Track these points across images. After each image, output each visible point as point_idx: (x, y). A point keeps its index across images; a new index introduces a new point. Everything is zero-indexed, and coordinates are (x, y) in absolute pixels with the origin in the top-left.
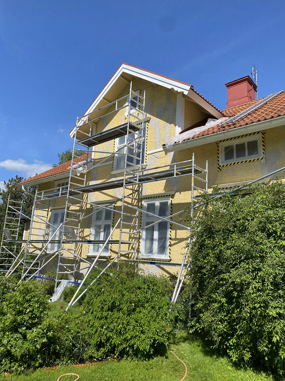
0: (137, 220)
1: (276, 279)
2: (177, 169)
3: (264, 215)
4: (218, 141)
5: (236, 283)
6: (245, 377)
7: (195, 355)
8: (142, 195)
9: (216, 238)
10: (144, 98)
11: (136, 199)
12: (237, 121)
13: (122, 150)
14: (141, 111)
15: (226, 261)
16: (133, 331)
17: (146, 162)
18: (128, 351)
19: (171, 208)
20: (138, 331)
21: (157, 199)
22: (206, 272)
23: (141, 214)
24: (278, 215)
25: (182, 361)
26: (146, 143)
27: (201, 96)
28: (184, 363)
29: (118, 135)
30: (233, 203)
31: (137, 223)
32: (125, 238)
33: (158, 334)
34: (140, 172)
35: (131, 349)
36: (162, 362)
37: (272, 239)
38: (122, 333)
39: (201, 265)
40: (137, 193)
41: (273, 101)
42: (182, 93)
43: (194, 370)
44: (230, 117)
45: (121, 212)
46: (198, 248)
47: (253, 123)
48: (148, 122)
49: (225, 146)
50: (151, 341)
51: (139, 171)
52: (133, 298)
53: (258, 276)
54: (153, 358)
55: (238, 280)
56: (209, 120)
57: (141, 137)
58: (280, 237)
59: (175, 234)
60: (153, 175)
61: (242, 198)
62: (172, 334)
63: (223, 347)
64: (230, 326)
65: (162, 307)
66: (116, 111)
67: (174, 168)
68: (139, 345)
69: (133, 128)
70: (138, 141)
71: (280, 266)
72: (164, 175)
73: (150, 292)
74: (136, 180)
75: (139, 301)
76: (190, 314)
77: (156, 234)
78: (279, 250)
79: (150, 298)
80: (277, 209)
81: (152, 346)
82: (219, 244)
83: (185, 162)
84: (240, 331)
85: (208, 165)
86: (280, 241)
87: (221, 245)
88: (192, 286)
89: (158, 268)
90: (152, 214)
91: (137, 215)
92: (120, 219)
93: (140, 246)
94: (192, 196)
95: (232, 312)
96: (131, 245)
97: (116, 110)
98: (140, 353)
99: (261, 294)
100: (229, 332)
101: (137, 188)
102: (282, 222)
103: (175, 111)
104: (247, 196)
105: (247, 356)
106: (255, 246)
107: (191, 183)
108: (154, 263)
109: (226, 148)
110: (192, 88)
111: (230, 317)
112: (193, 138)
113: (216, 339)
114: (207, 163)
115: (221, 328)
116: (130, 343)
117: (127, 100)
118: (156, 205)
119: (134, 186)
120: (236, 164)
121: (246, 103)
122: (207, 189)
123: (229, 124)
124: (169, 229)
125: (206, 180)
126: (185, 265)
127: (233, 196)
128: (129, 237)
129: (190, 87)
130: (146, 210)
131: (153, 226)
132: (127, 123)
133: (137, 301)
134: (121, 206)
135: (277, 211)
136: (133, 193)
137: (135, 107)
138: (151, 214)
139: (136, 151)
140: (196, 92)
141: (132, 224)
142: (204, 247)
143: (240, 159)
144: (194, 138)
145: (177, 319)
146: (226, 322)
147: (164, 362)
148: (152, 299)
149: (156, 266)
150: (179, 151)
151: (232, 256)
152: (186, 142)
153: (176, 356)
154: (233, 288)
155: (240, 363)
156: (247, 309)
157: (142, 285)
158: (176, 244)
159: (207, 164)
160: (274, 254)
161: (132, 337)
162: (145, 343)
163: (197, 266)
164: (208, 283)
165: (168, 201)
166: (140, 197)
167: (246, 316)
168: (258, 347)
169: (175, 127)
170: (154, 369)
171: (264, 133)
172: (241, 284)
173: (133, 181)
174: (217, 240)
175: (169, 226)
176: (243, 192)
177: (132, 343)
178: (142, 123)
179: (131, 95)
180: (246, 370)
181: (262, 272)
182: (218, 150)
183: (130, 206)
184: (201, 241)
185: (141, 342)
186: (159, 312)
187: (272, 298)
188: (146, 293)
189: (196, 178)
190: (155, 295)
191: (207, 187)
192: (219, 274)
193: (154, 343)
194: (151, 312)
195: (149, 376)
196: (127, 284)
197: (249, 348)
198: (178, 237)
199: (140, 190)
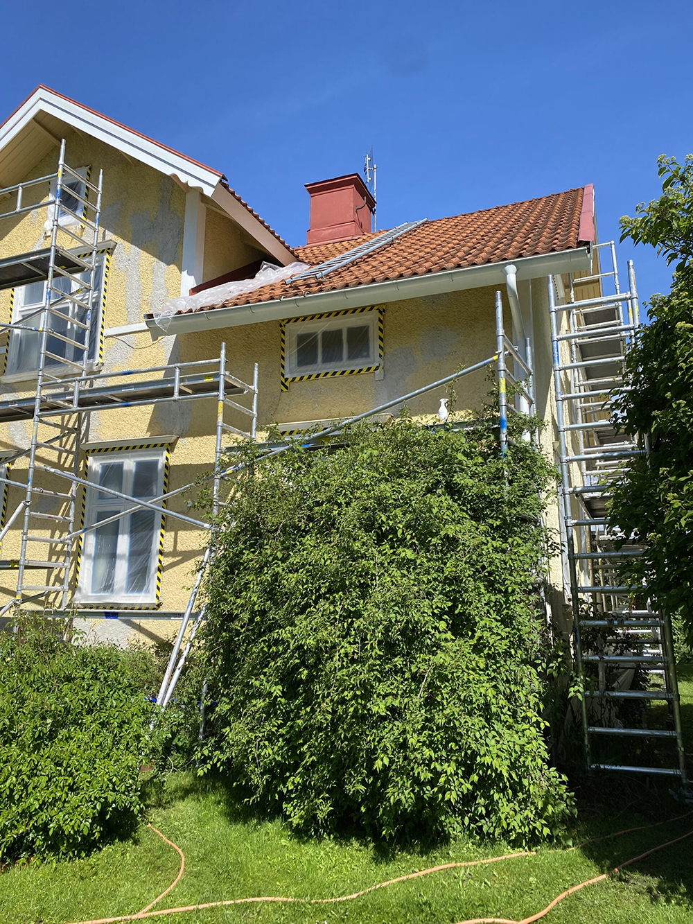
0: (73, 506)
1: (390, 634)
2: (181, 380)
3: (372, 492)
4: (283, 320)
5: (305, 648)
6: (317, 857)
7: (208, 824)
8: (87, 441)
9: (267, 547)
10: (100, 189)
11: (72, 453)
12: (326, 275)
13: (34, 318)
14: (91, 223)
15: (287, 598)
16: (48, 789)
17: (100, 356)
18: (33, 842)
19: (166, 476)
20: (60, 787)
21: (130, 454)
22: (239, 628)
23: (85, 490)
24: (400, 492)
25: (173, 844)
26: (102, 308)
27: (245, 205)
28: (178, 849)
29: (21, 278)
30: (309, 464)
31: (72, 512)
32: (38, 552)
33: (114, 788)
34: (82, 380)
35: (41, 835)
36: (122, 854)
37: (386, 546)
38: (16, 797)
39: (228, 611)
40: (73, 436)
41: (406, 239)
42: (199, 191)
43: (202, 860)
44: (313, 264)
45: (26, 486)
46: (226, 572)
47: (360, 284)
48: (109, 253)
49: (299, 333)
50: (95, 808)
51: (78, 378)
52: (51, 705)
53: (354, 630)
54: (100, 849)
55: (311, 641)
56: (265, 266)
57: (88, 290)
58: (402, 541)
59: (172, 540)
60: (119, 392)
61: (329, 454)
62: (155, 784)
63: (273, 797)
64: (289, 749)
65: (129, 720)
66: (16, 213)
67: (174, 375)
68: (61, 822)
69: (67, 264)
70: (80, 298)
71: (400, 603)
72: (149, 392)
73: (97, 687)
74: (71, 402)
75: (68, 710)
76: (201, 730)
77: (124, 543)
78: (398, 569)
79: (96, 703)
80: (400, 481)
81: (99, 819)
82: (273, 560)
83: (202, 364)
84: (310, 757)
85: (258, 375)
86: (401, 550)
87: (276, 563)
88: (206, 664)
89: (127, 626)
90: (113, 491)
91: (71, 495)
92: (22, 504)
93: (78, 572)
94: (218, 447)
95: (295, 716)
96: (55, 572)
97: (18, 209)
98: (65, 842)
99: (357, 668)
100: (287, 762)
101: (74, 424)
102: (408, 507)
103: (181, 233)
104: (339, 452)
105: (324, 809)
106: (350, 562)
107: (217, 417)
108: (115, 615)
109: (301, 339)
110: (223, 181)
111: (291, 727)
112: (224, 306)
113: (258, 781)
114: (256, 369)
115: (270, 755)
116: (36, 821)
117: (51, 187)
118: (125, 467)
119: (67, 417)
120: (320, 377)
121: (350, 238)
122: (254, 431)
123: (309, 282)
124: (158, 529)
125: (252, 410)
126: (194, 616)
127: (310, 449)
128: (48, 552)
129: (219, 178)
130: (98, 479)
131: (117, 523)
132: (49, 250)
133: (60, 711)
134: (27, 471)
135: (399, 485)
136: (63, 436)
137: (75, 209)
138: (109, 490)
139: (75, 325)
140: (233, 193)
141: (59, 516)
142: (238, 569)
143: (331, 367)
144: (226, 307)
145: (168, 747)
146: (281, 739)
147: (128, 854)
148: (102, 703)
149: (120, 622)
150: (190, 334)
151: (300, 587)
152: (206, 313)
153: (161, 835)
154: (298, 661)
155: (308, 826)
156: (326, 705)
157: (78, 671)
158: (175, 566)
159: (256, 372)
160: (389, 579)
161: (44, 803)
162: (79, 815)
163: (221, 615)
164: (245, 653)
165: (158, 460)
166: (81, 446)
167: (323, 721)
168: (346, 786)
169: (179, 273)
170: (101, 875)
171: (384, 310)
172: (316, 649)
173: (62, 403)
174: (269, 552)
175: (158, 521)
176: (333, 441)
177: (42, 820)
178: (91, 253)
179: (63, 175)
180: (320, 842)
181: (361, 619)
182: (283, 341)
183: (53, 470)
184: (231, 555)
185: (69, 813)
186: (120, 733)
187: (379, 676)
188: (88, 690)
189: (230, 404)
190: (111, 693)
191: (254, 427)
192: (270, 629)
193: (103, 812)
194: (98, 735)
195: (85, 894)
196: (36, 670)
197: (328, 791)
198: (180, 548)
199: (83, 428)
